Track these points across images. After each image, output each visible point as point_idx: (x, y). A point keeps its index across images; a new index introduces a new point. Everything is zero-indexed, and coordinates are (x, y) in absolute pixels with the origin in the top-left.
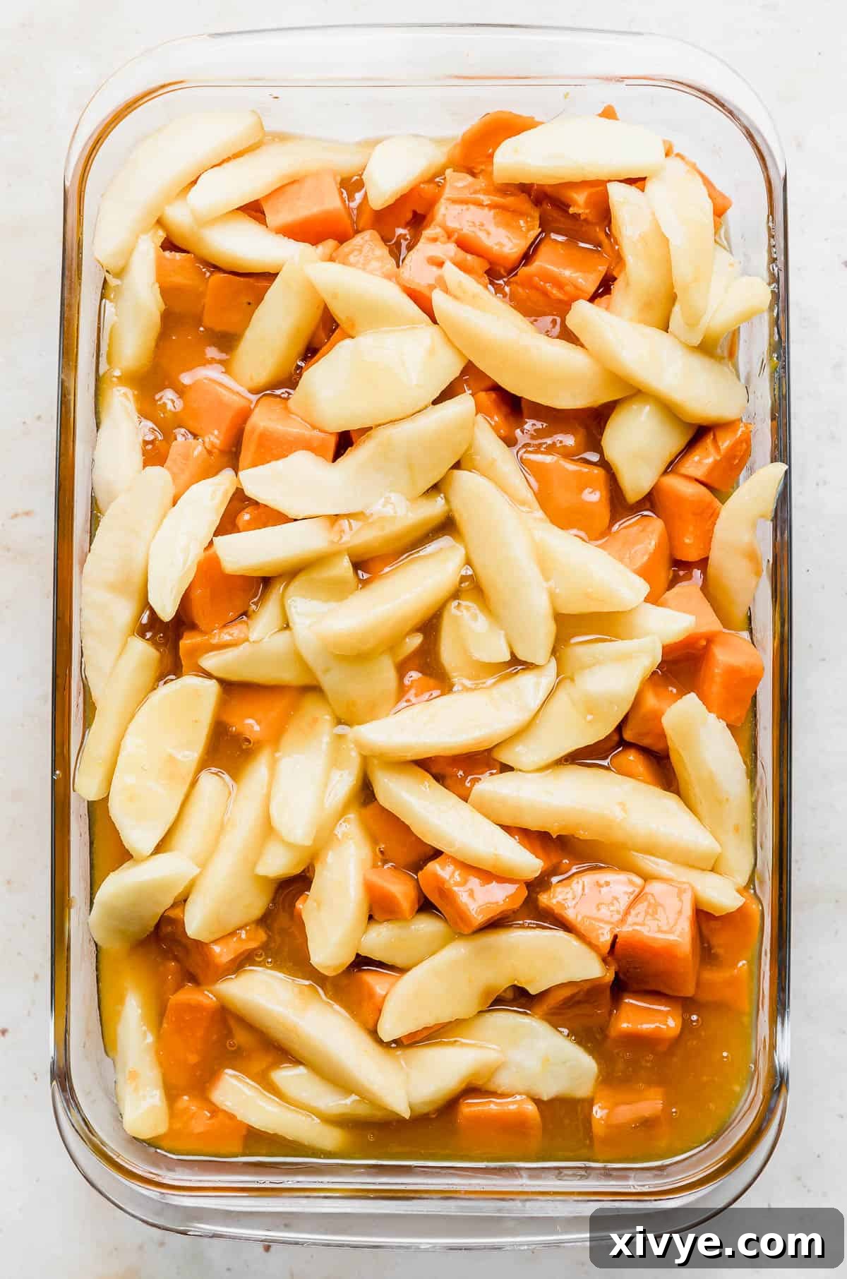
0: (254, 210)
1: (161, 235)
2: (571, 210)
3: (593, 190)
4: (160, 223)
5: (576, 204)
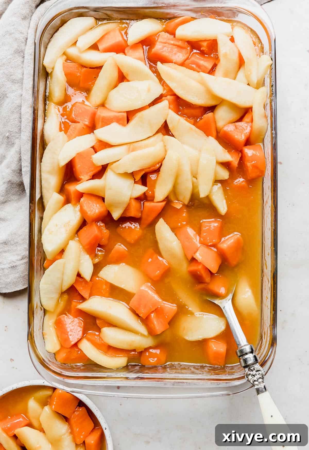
0: (95, 47)
1: (65, 57)
2: (202, 49)
3: (209, 42)
4: (64, 54)
5: (203, 46)
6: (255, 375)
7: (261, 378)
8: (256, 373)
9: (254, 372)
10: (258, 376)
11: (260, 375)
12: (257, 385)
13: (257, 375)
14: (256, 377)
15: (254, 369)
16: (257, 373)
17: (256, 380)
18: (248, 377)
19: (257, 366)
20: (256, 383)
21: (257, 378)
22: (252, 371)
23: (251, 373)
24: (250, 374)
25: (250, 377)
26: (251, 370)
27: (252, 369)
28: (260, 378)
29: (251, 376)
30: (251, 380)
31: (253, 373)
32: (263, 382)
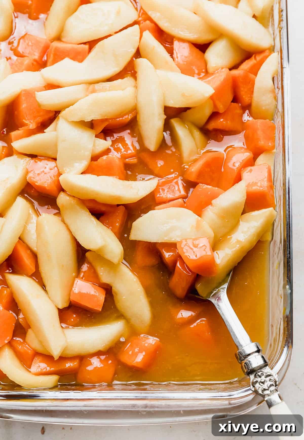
6: (264, 381)
7: (273, 385)
8: (265, 379)
9: (263, 379)
10: (269, 383)
11: (272, 381)
12: (268, 395)
13: (267, 382)
14: (266, 384)
15: (262, 374)
16: (268, 379)
17: (267, 388)
18: (254, 385)
19: (267, 370)
20: (266, 392)
21: (267, 386)
22: (260, 377)
23: (259, 379)
24: (257, 382)
25: (257, 385)
26: (258, 375)
27: (260, 374)
28: (271, 385)
29: (259, 384)
30: (259, 389)
31: (261, 380)
32: (277, 390)
